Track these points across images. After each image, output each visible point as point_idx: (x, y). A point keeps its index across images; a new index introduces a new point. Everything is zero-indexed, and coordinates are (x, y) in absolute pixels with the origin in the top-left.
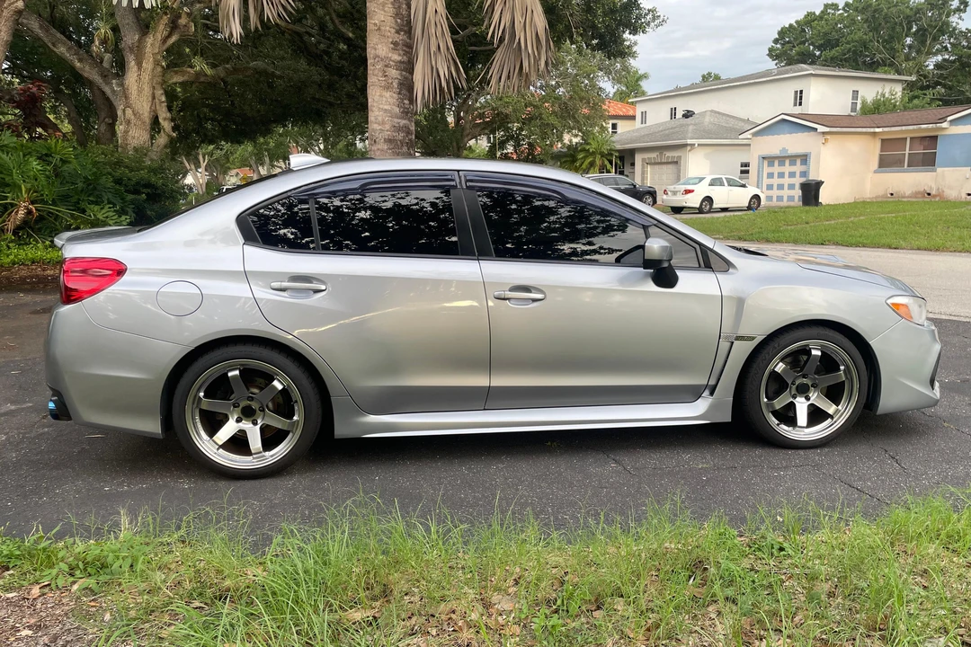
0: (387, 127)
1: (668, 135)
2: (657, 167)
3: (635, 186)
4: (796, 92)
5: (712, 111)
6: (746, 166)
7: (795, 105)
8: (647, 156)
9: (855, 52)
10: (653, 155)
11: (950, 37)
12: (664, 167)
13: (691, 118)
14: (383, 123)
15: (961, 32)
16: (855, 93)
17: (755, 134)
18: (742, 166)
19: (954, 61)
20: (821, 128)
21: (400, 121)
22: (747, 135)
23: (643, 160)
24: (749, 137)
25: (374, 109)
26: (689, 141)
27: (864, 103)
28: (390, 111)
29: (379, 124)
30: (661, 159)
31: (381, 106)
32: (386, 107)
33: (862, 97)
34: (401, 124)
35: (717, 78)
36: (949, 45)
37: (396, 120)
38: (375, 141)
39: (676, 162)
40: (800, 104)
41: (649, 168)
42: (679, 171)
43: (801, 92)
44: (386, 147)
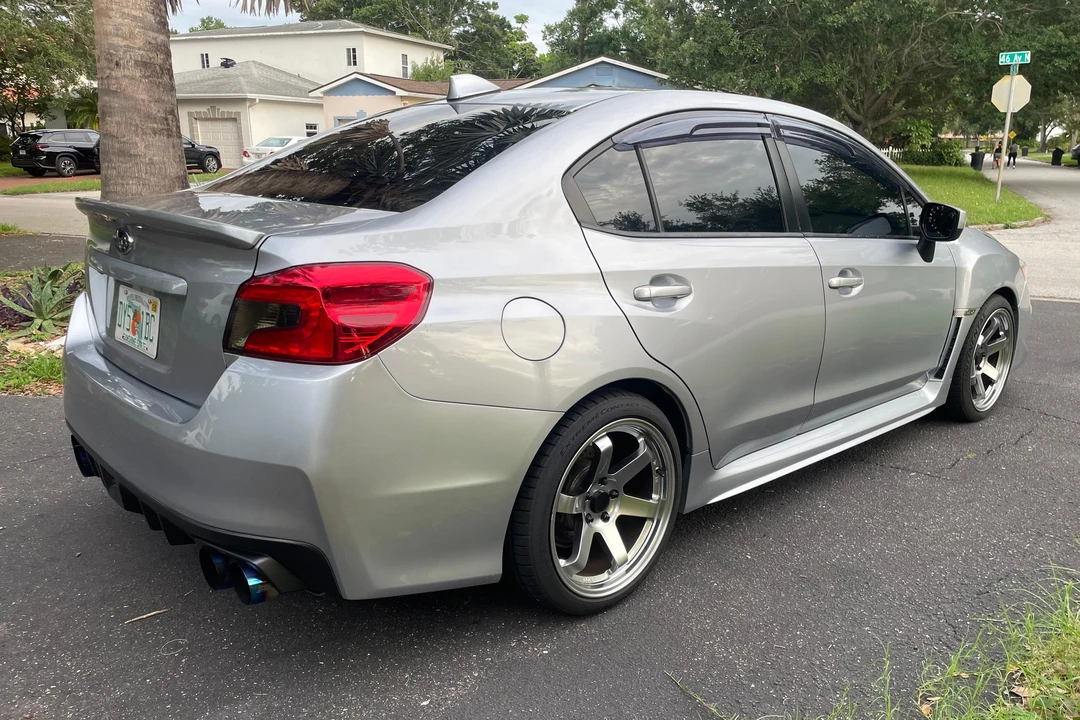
0: (139, 42)
1: (213, 86)
2: (209, 124)
3: (193, 146)
4: (349, 50)
5: (254, 62)
6: (311, 128)
7: (349, 64)
8: (194, 109)
9: (385, 14)
10: (203, 109)
11: (469, 9)
12: (220, 126)
13: (231, 68)
14: (132, 36)
15: (478, 5)
16: (405, 57)
17: (327, 93)
18: (307, 128)
19: (474, 34)
20: (399, 92)
21: (156, 35)
22: (318, 93)
23: (190, 114)
24: (321, 95)
25: (112, 14)
26: (249, 96)
27: (414, 67)
28: (142, 20)
29: (124, 38)
30: (214, 114)
31: (126, 11)
32: (134, 12)
33: (413, 62)
34: (159, 41)
35: (220, 25)
36: (468, 18)
37: (151, 34)
38: (117, 64)
39: (235, 120)
40: (355, 63)
41: (199, 125)
42: (239, 130)
43: (354, 50)
44: (138, 74)
